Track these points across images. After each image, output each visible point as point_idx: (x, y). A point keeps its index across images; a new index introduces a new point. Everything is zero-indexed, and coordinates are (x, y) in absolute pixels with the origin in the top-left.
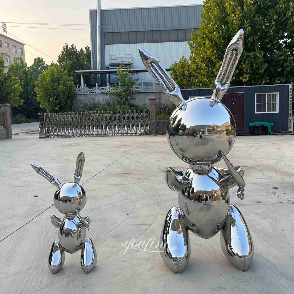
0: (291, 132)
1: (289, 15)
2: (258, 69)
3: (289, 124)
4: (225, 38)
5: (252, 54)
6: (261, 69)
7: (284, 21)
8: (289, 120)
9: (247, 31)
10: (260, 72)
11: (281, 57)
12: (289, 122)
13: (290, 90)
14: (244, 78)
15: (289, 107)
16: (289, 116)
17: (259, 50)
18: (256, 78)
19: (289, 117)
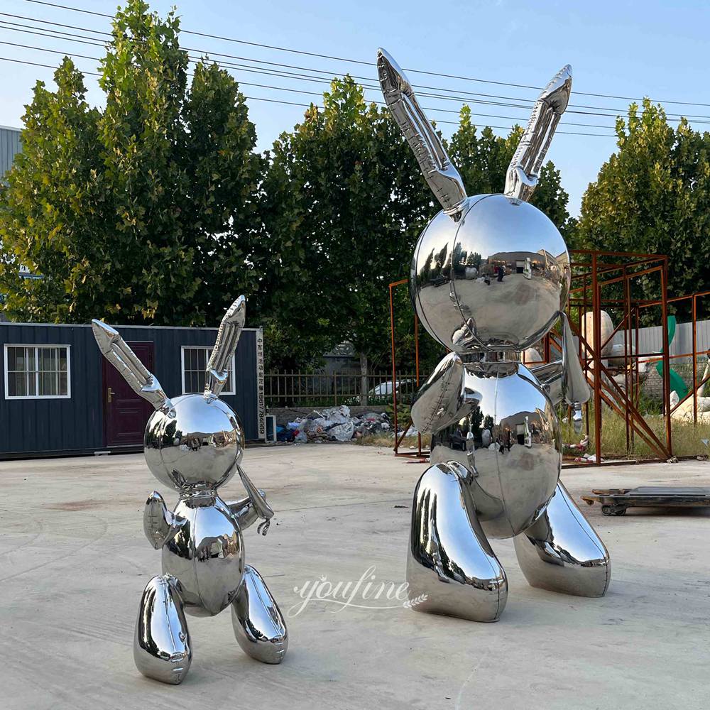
0: (262, 441)
1: (243, 177)
2: (180, 288)
3: (259, 421)
4: (98, 202)
5: (167, 250)
6: (188, 291)
7: (232, 188)
8: (259, 413)
9: (153, 194)
10: (185, 298)
11: (230, 267)
12: (259, 418)
13: (258, 344)
14: (146, 310)
15: (258, 381)
16: (259, 403)
17: (183, 244)
18: (174, 311)
19: (259, 406)
